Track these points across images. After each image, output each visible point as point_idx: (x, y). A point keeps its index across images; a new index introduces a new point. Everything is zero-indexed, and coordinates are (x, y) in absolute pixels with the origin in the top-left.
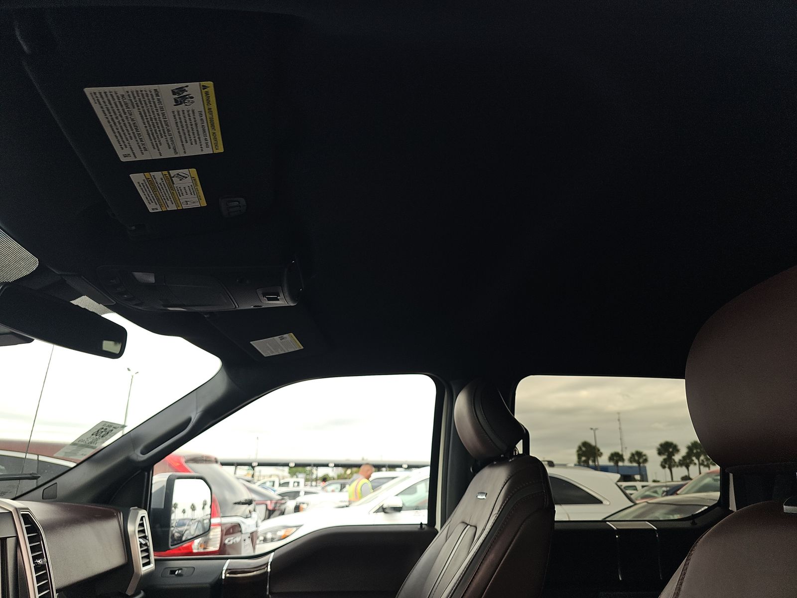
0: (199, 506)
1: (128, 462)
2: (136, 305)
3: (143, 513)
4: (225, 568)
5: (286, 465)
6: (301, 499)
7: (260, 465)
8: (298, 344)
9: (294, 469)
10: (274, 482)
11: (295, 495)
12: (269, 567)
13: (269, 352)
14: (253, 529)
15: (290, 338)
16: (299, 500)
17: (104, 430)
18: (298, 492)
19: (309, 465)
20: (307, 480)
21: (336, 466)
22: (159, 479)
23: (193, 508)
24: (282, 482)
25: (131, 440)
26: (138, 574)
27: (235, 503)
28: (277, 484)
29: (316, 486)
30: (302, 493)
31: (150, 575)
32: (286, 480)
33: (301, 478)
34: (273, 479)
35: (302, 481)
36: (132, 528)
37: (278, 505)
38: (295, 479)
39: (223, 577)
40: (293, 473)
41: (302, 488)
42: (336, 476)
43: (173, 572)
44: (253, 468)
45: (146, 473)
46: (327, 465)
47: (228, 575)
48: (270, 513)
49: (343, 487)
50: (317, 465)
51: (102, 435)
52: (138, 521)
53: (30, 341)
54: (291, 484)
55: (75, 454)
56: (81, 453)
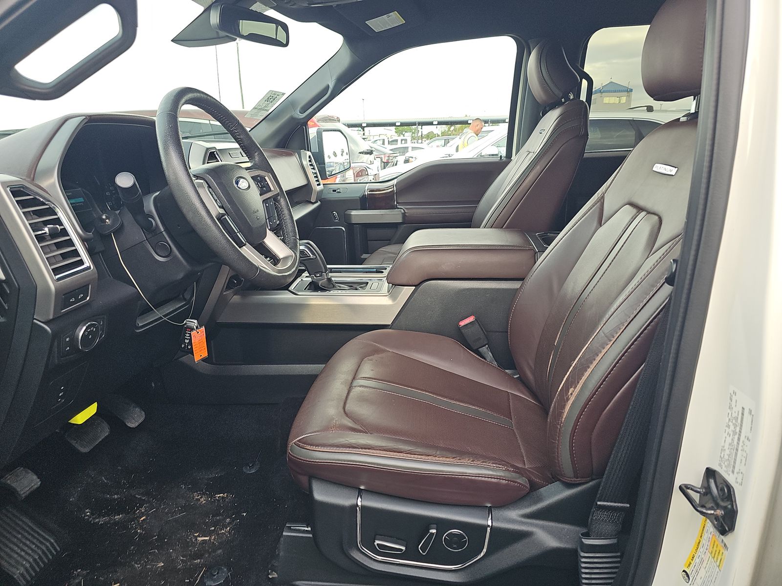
0: (339, 153)
1: (292, 119)
2: (290, 6)
3: (309, 153)
4: (366, 188)
5: (393, 124)
6: (410, 153)
7: (369, 125)
8: (401, 20)
9: (400, 128)
10: (384, 140)
11: (405, 150)
12: (395, 187)
13: (379, 28)
14: (376, 172)
15: (395, 15)
16: (408, 155)
17: (272, 97)
18: (407, 148)
19: (414, 124)
20: (413, 138)
21: (440, 123)
22: (312, 132)
23: (335, 154)
24: (390, 140)
25: (290, 103)
26: (315, 191)
27: (360, 153)
28: (386, 142)
29: (422, 143)
30: (410, 149)
31: (321, 191)
32: (394, 138)
33: (408, 135)
34: (382, 137)
35: (409, 139)
36: (306, 163)
37: (391, 158)
38: (402, 137)
39: (366, 194)
40: (400, 133)
41: (409, 144)
42: (440, 133)
43: (334, 191)
44: (363, 128)
45: (304, 127)
46: (431, 124)
47: (369, 193)
48: (385, 165)
49: (447, 142)
50: (423, 124)
51: (271, 101)
52: (308, 159)
53: (235, 40)
54: (399, 141)
55: (257, 115)
56: (260, 114)
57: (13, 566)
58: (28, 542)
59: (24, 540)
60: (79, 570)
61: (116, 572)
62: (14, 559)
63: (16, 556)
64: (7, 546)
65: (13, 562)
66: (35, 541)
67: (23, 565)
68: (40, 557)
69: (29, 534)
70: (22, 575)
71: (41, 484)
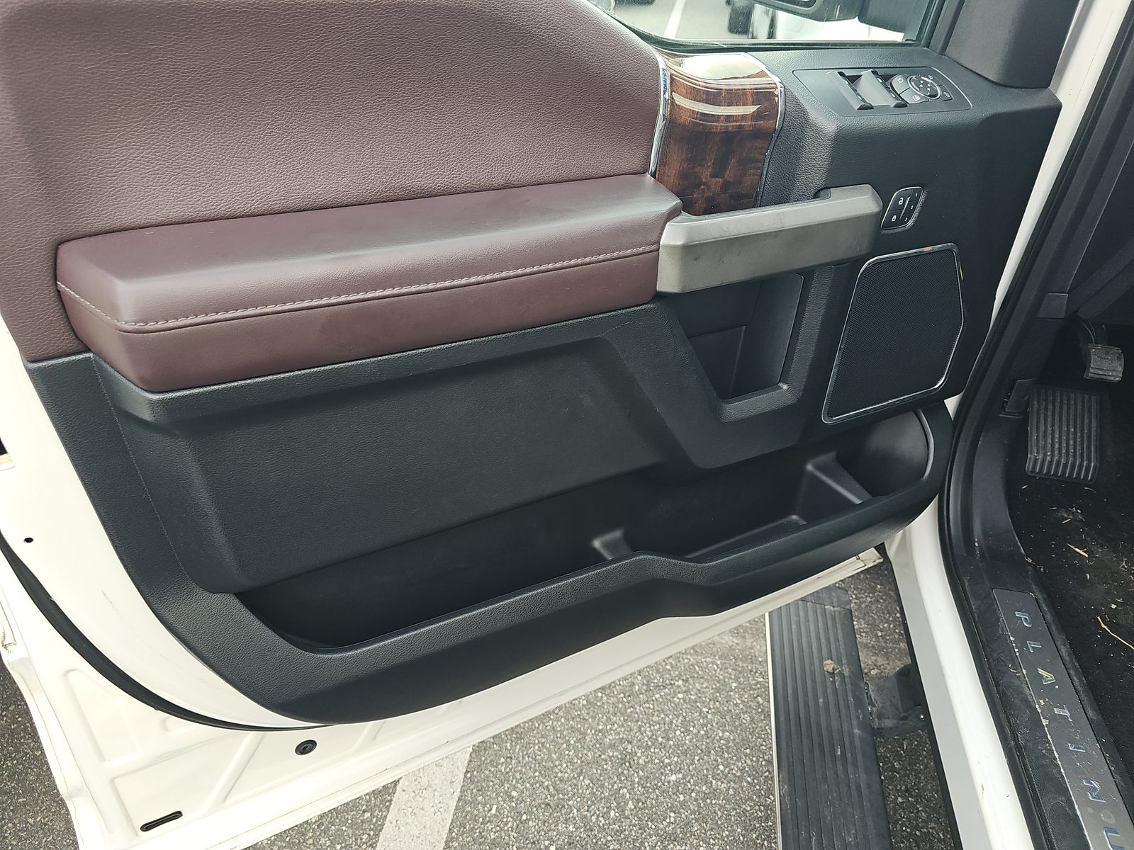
57: (1037, 446)
58: (1072, 442)
59: (1071, 436)
60: (1079, 511)
61: (1102, 547)
62: (1046, 442)
63: (1049, 441)
64: (1053, 426)
65: (1041, 443)
66: (1078, 448)
67: (1045, 455)
68: (1065, 465)
69: (1082, 436)
70: (1036, 460)
71: (1119, 381)
